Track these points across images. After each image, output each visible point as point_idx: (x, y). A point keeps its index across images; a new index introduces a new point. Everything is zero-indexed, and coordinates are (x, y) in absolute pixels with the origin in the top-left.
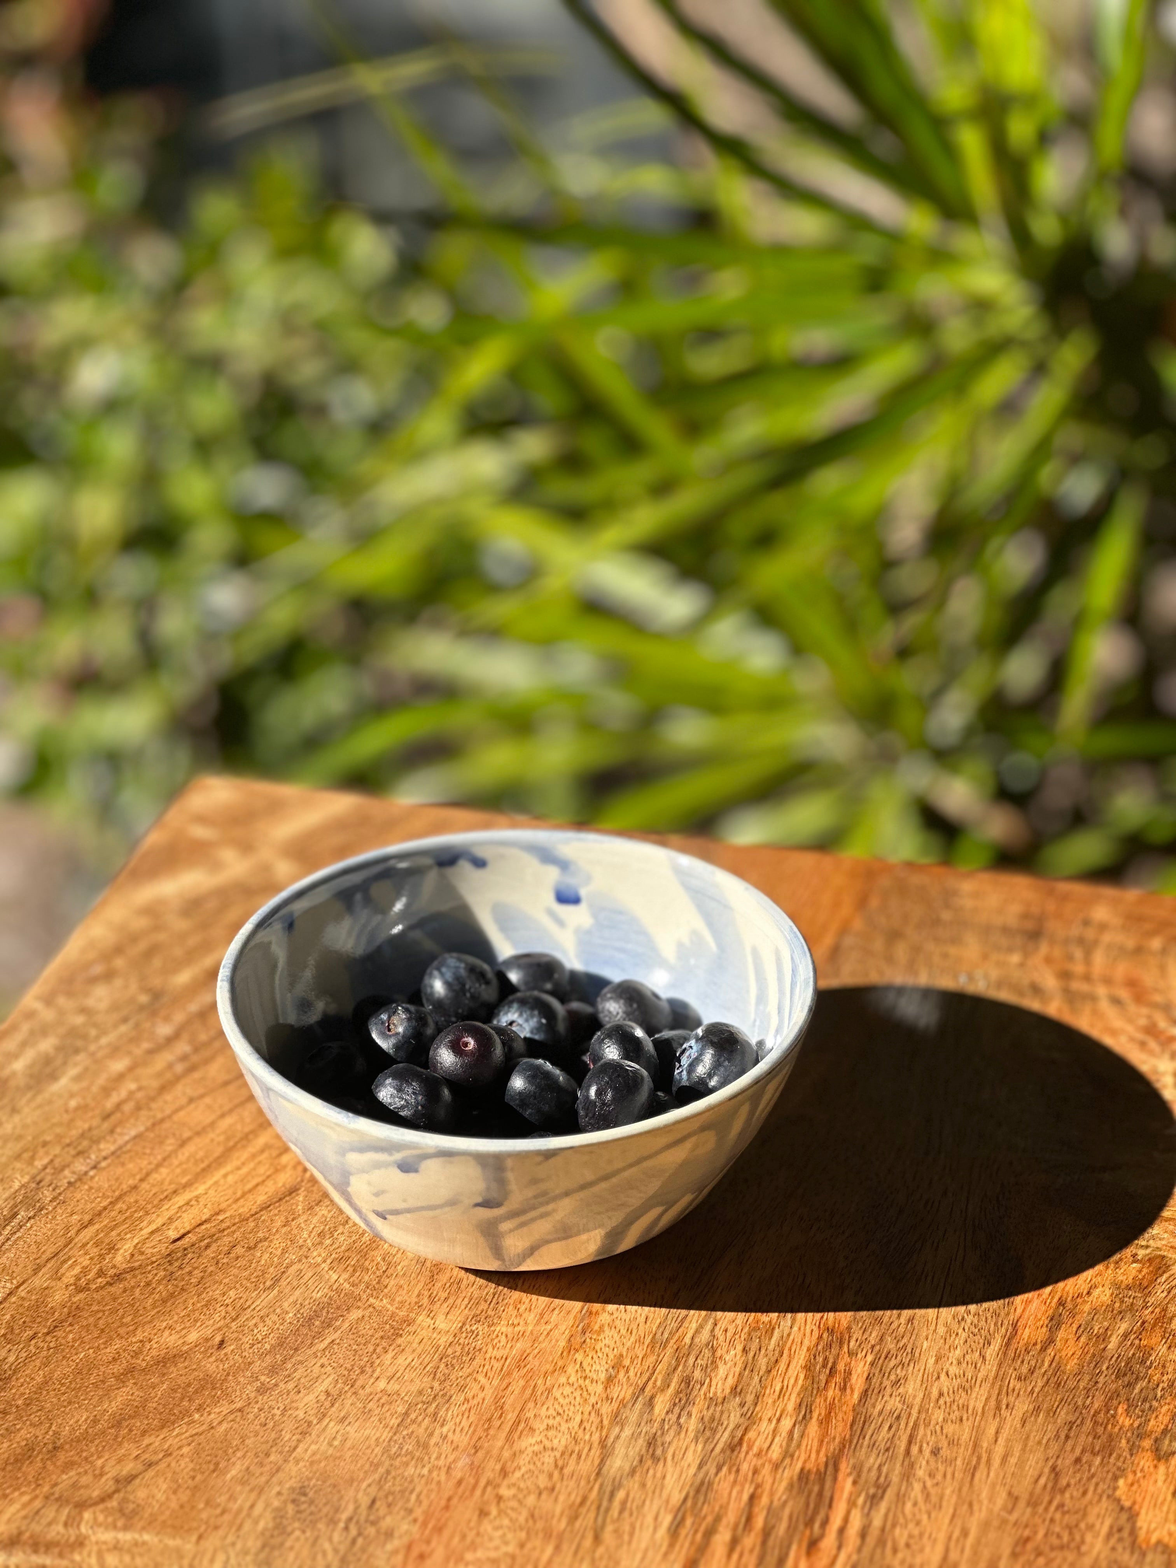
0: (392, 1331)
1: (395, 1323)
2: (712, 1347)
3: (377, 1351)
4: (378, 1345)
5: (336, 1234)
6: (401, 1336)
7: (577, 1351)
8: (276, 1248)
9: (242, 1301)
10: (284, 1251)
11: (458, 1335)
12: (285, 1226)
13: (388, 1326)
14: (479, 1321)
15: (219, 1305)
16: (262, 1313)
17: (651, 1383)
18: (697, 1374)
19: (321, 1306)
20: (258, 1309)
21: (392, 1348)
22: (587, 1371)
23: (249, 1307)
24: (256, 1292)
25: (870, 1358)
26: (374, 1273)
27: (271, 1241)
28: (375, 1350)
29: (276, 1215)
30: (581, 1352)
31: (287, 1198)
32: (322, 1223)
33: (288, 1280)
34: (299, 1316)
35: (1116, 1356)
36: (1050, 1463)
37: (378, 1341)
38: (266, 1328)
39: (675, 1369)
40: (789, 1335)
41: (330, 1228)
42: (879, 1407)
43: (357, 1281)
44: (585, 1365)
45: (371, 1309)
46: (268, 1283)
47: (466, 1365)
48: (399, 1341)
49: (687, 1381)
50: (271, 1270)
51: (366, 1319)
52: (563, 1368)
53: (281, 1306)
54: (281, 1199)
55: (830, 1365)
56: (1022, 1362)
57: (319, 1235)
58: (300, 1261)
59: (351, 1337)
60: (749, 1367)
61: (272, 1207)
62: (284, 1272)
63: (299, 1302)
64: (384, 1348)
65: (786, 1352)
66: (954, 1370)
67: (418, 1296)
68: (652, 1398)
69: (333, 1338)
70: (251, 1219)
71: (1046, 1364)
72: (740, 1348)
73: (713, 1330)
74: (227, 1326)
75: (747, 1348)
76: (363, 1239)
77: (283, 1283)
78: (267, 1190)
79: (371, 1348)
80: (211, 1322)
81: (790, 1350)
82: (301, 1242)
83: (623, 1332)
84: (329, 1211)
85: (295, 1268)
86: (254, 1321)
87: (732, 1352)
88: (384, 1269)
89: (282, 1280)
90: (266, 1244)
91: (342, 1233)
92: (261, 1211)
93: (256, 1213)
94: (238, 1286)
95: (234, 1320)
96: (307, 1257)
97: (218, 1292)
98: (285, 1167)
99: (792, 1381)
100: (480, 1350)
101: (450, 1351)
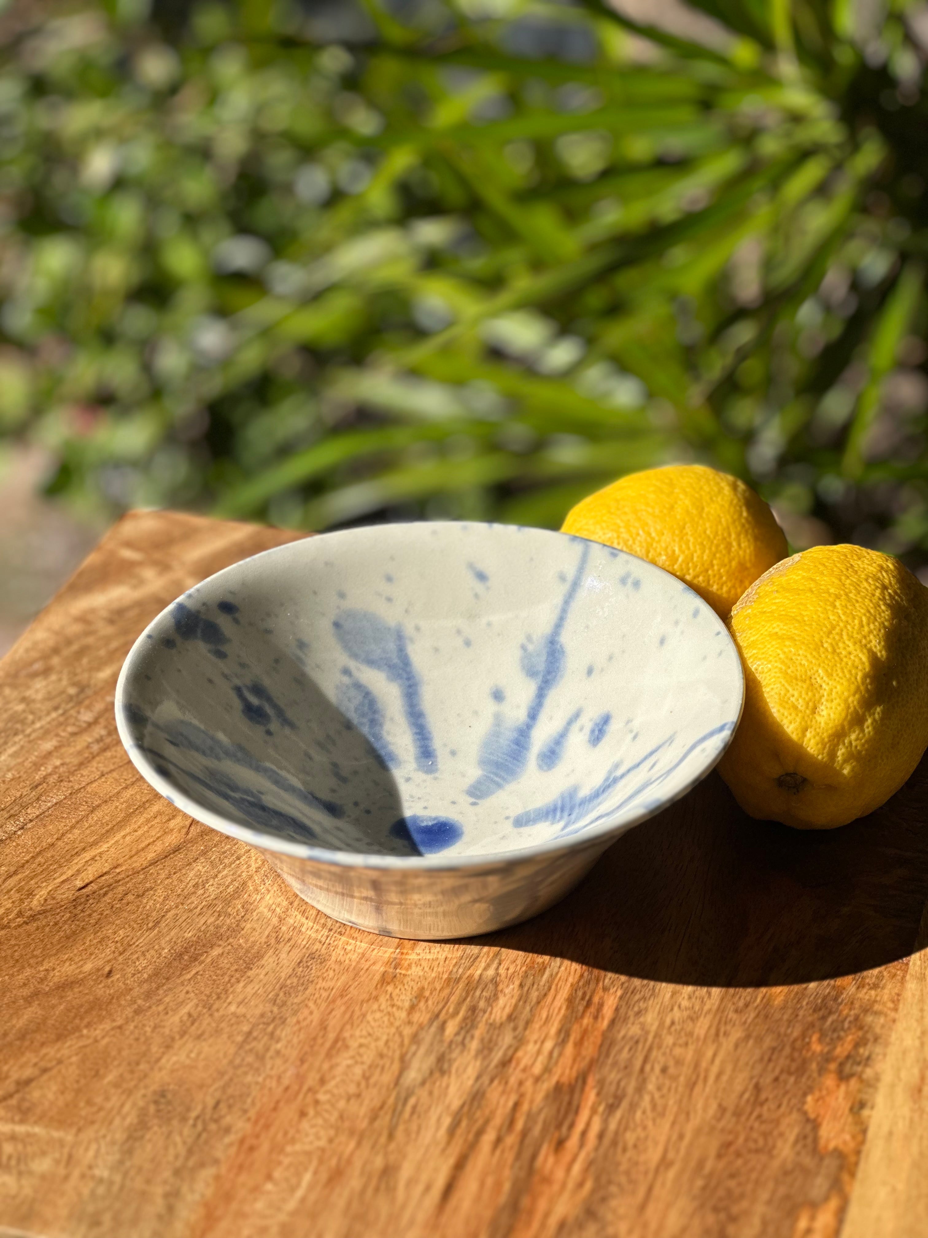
0: (245, 965)
1: (247, 959)
2: (496, 982)
3: (232, 981)
4: (232, 977)
5: (207, 885)
6: (251, 969)
7: (388, 983)
8: (159, 897)
9: (129, 938)
10: (166, 898)
11: (297, 969)
12: (167, 878)
13: (241, 961)
14: (314, 958)
15: (110, 942)
16: (143, 949)
17: (444, 1012)
18: (482, 1004)
19: (190, 944)
20: (141, 945)
21: (243, 979)
22: (395, 1000)
23: (134, 943)
24: (140, 932)
25: (619, 993)
26: (235, 918)
27: (156, 890)
28: (230, 980)
29: (161, 869)
30: (392, 985)
31: (172, 856)
32: (196, 876)
33: (167, 922)
34: (172, 951)
35: (815, 994)
36: (754, 1081)
37: (233, 973)
38: (146, 961)
39: (465, 999)
40: (557, 973)
41: (203, 881)
42: (622, 1033)
43: (220, 924)
44: (394, 995)
45: (230, 947)
46: (150, 925)
47: (300, 993)
48: (250, 973)
49: (473, 1009)
50: (154, 914)
51: (225, 955)
52: (376, 998)
53: (159, 943)
54: (166, 857)
55: (587, 998)
56: (740, 998)
57: (194, 886)
58: (177, 907)
59: (212, 969)
60: (523, 998)
61: (159, 863)
62: (164, 916)
63: (174, 940)
64: (237, 979)
65: (553, 987)
66: (685, 1003)
67: (268, 936)
68: (444, 1023)
69: (198, 970)
70: (141, 873)
71: (759, 1000)
72: (517, 983)
73: (497, 969)
74: (115, 958)
75: (523, 984)
76: (228, 891)
77: (163, 925)
78: (156, 848)
79: (227, 978)
80: (103, 955)
81: (557, 985)
82: (179, 891)
83: (427, 969)
84: (204, 867)
85: (173, 912)
86: (136, 956)
87: (511, 987)
88: (243, 914)
89: (162, 922)
90: (152, 892)
91: (212, 885)
92: (150, 865)
93: (146, 867)
94: (126, 926)
95: (121, 954)
96: (182, 904)
97: (110, 931)
98: (172, 830)
99: (556, 1010)
100: (312, 982)
101: (289, 982)
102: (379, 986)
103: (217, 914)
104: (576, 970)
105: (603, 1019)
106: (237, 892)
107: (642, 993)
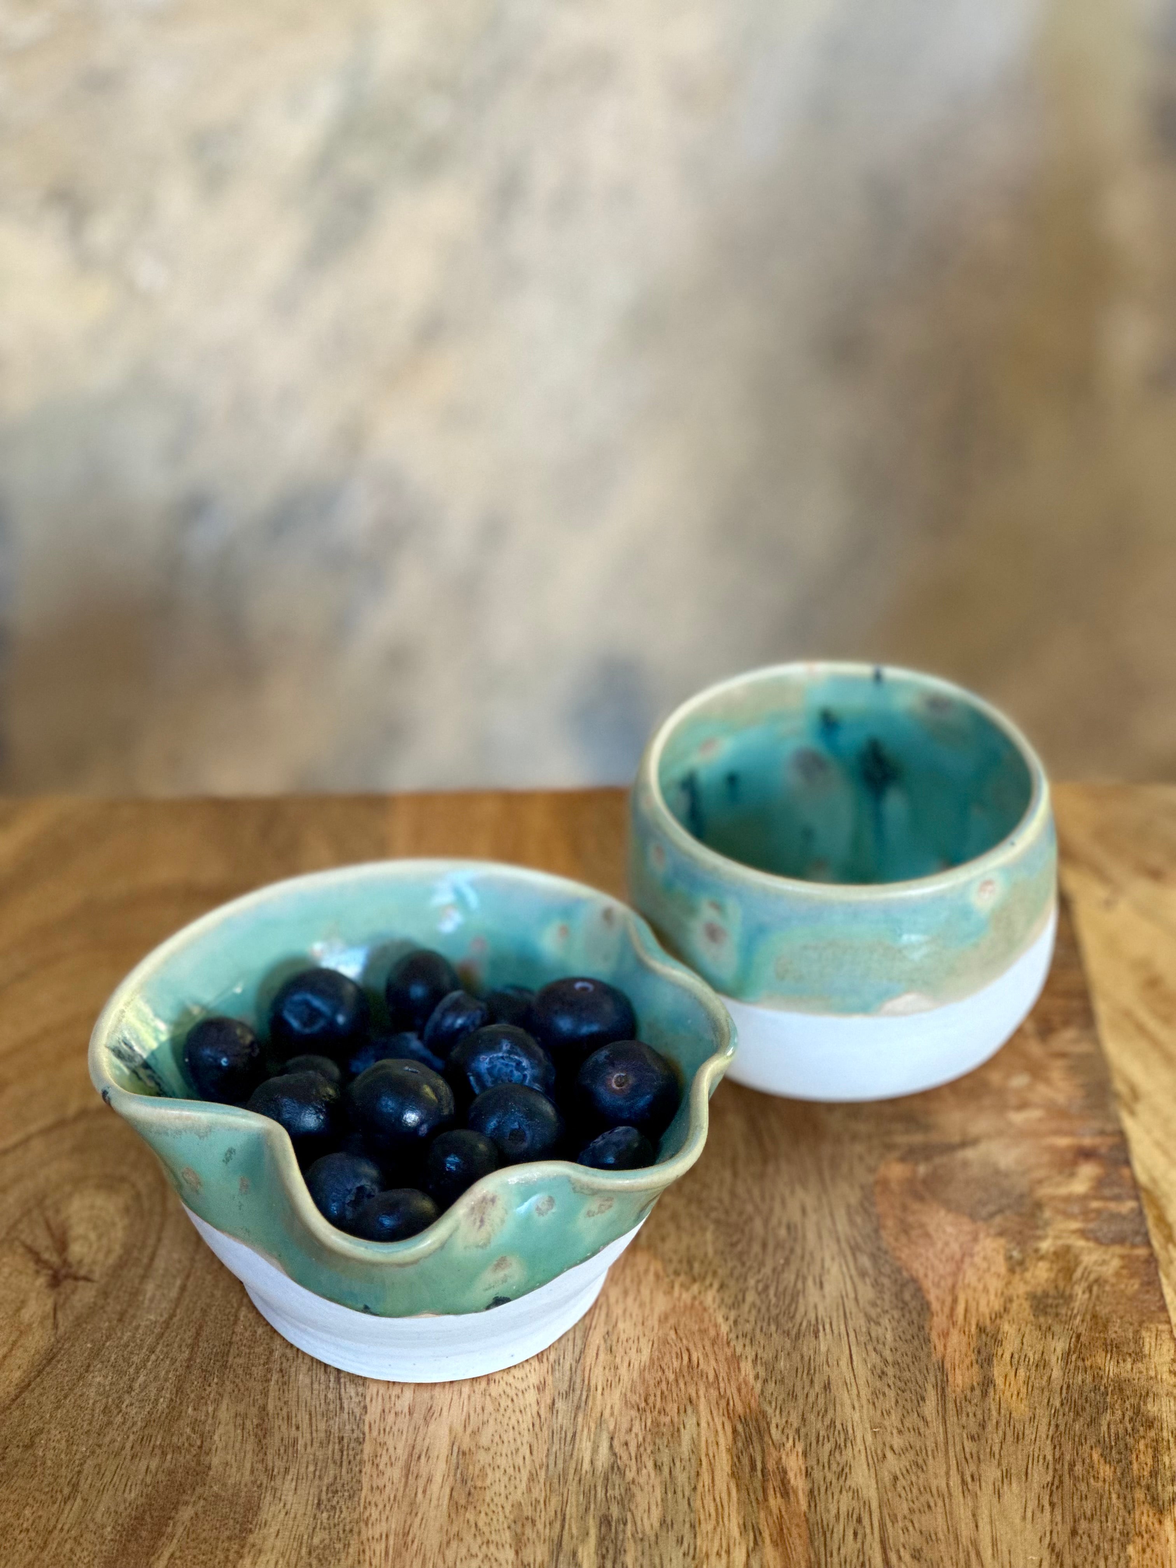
102: (453, 1515)
103: (160, 1452)
104: (723, 1424)
105: (796, 1493)
106: (174, 1408)
107: (831, 1439)
